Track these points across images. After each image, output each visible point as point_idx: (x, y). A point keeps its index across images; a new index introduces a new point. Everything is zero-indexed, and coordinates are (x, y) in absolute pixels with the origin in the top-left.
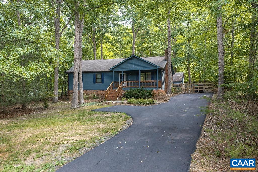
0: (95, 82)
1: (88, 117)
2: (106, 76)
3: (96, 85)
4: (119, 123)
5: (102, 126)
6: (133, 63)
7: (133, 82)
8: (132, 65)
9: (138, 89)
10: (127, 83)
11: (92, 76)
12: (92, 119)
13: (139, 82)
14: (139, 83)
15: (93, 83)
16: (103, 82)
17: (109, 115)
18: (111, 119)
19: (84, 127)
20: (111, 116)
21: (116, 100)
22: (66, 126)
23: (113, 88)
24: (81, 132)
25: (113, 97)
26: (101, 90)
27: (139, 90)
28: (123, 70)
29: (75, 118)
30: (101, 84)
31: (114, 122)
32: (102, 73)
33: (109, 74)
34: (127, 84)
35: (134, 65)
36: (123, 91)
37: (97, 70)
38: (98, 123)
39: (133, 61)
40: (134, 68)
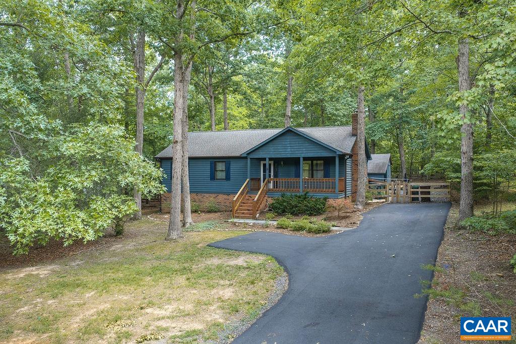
0: (213, 177)
1: (202, 266)
2: (235, 167)
3: (214, 183)
4: (261, 284)
5: (228, 293)
6: (289, 143)
7: (288, 182)
8: (286, 148)
9: (298, 194)
10: (277, 182)
11: (207, 166)
12: (209, 269)
13: (299, 182)
14: (299, 184)
15: (209, 179)
16: (228, 178)
17: (241, 261)
18: (246, 272)
19: (195, 293)
20: (245, 265)
21: (254, 218)
22: (160, 288)
23: (248, 192)
24: (189, 307)
25: (248, 210)
26: (224, 193)
27: (299, 197)
28: (267, 156)
29: (177, 267)
30: (225, 182)
31: (253, 283)
32: (227, 160)
33: (241, 164)
34: (276, 185)
35: (289, 148)
36: (269, 197)
37: (218, 154)
38: (222, 282)
39: (289, 139)
40: (290, 152)
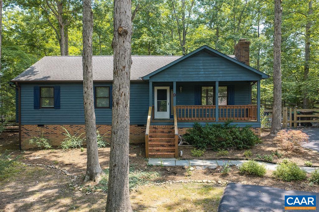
6: (202, 64)
8: (198, 70)
21: (178, 157)
25: (164, 146)
26: (108, 124)
28: (175, 80)
30: (110, 111)
32: (111, 85)
35: (202, 70)
37: (99, 78)
39: (202, 61)
40: (204, 76)
